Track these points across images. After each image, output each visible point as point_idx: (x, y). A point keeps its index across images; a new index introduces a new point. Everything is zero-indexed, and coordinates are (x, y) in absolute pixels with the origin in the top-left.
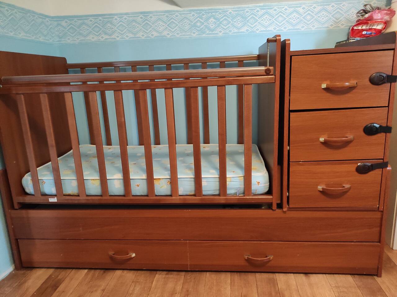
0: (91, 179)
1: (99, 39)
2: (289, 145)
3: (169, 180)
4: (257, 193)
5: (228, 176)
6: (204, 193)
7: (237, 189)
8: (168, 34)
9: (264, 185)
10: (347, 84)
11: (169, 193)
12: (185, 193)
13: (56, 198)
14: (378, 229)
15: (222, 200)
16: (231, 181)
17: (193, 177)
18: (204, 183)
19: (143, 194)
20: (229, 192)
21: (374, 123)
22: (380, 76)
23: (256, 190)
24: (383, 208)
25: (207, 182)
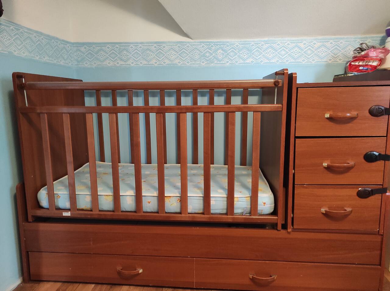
0: (105, 195)
1: (115, 65)
2: (294, 169)
3: (179, 198)
4: (262, 214)
5: (235, 196)
6: (212, 211)
7: (244, 209)
8: (179, 62)
9: (270, 206)
10: (348, 114)
11: (178, 210)
12: (193, 211)
13: (70, 212)
14: (378, 252)
15: (229, 219)
16: (238, 201)
17: (202, 196)
18: (212, 202)
19: (153, 211)
20: (236, 211)
21: (373, 151)
22: (379, 108)
23: (262, 210)
24: (383, 231)
25: (215, 201)
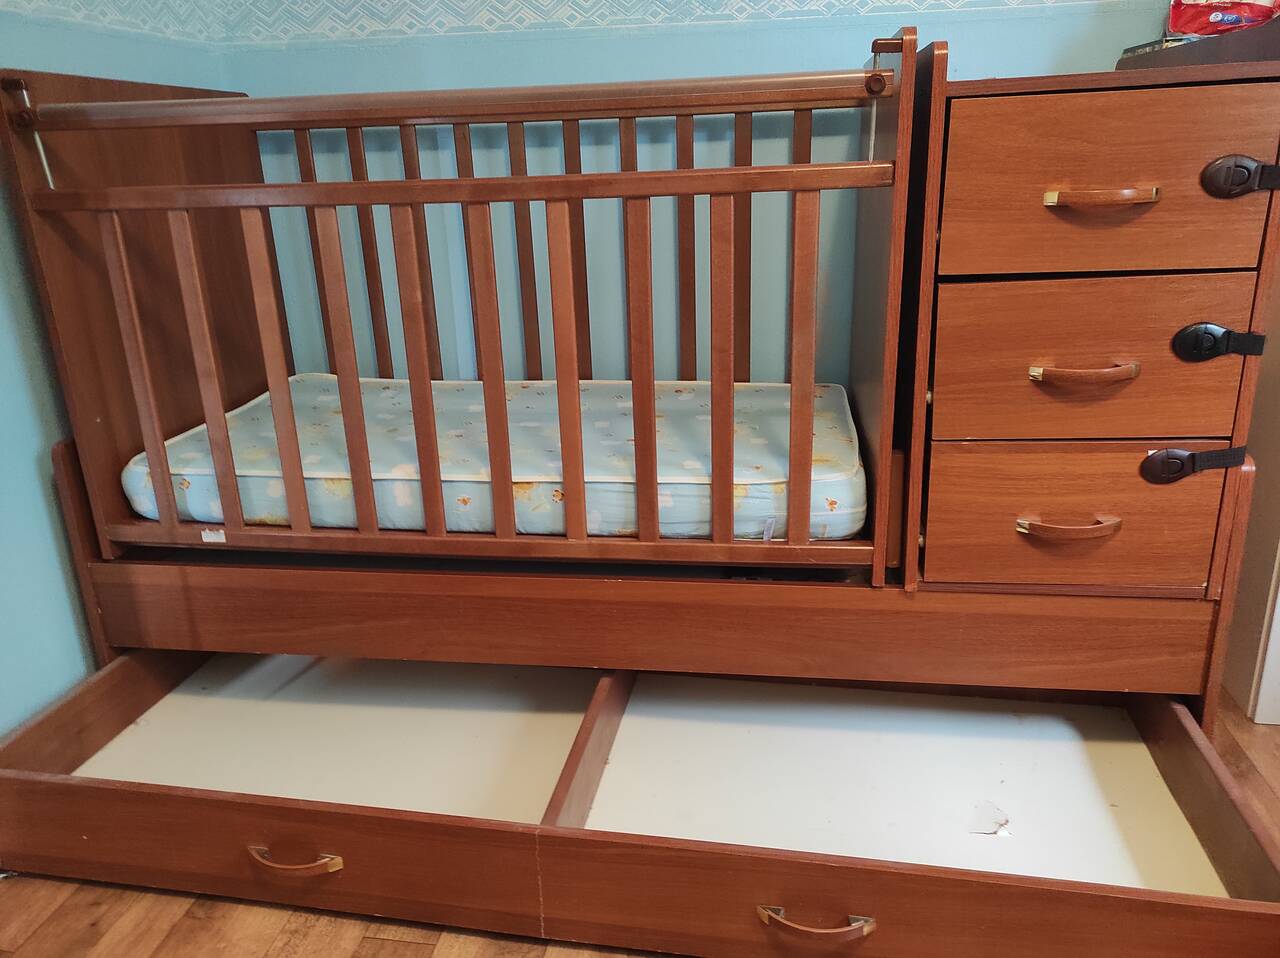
0: (326, 479)
2: (931, 387)
3: (558, 487)
4: (826, 536)
5: (736, 480)
6: (663, 530)
7: (765, 522)
8: (571, 18)
9: (849, 511)
10: (1127, 193)
11: (558, 526)
12: (606, 529)
13: (222, 531)
14: (1202, 655)
15: (717, 553)
16: (746, 497)
17: (633, 480)
18: (665, 501)
19: (481, 530)
20: (739, 528)
21: (1207, 323)
22: (1237, 166)
23: (825, 526)
24: (1220, 591)
25: (673, 496)
